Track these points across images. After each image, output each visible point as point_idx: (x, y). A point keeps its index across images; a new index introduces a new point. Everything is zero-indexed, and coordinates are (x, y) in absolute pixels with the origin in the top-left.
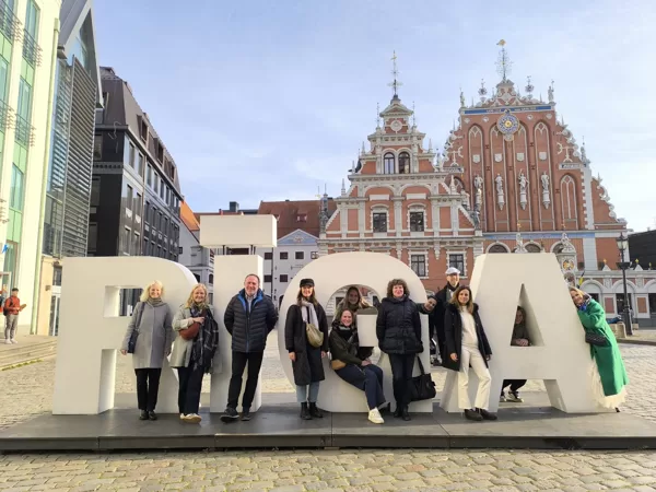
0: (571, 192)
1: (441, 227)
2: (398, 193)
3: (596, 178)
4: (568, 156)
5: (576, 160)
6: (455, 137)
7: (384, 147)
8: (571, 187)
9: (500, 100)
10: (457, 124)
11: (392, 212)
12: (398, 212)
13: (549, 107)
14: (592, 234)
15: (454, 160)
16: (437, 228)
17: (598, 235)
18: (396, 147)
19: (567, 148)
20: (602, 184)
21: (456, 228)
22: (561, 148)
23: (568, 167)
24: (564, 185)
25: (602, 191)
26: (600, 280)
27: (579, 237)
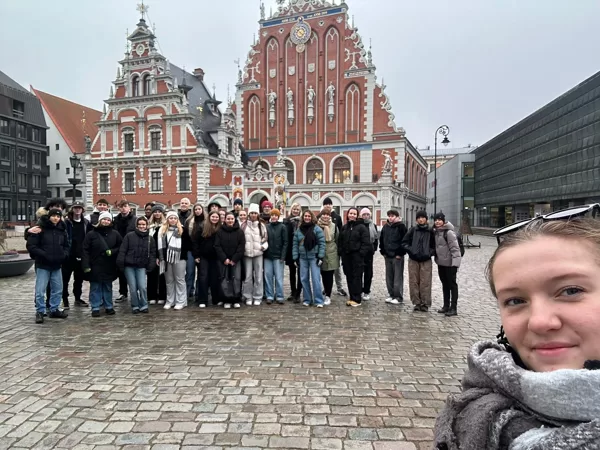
0: (356, 102)
1: (174, 146)
2: (141, 115)
3: (380, 85)
4: (354, 62)
5: (361, 66)
6: (254, 52)
7: (132, 72)
8: (356, 97)
9: (295, 7)
10: (257, 38)
11: (137, 133)
12: (141, 133)
13: (340, 10)
14: (369, 145)
15: (253, 76)
16: (169, 147)
17: (375, 147)
18: (140, 71)
19: (354, 53)
20: (385, 92)
21: (184, 146)
22: (349, 54)
23: (352, 76)
24: (350, 94)
25: (384, 98)
26: (310, 193)
27: (357, 149)
